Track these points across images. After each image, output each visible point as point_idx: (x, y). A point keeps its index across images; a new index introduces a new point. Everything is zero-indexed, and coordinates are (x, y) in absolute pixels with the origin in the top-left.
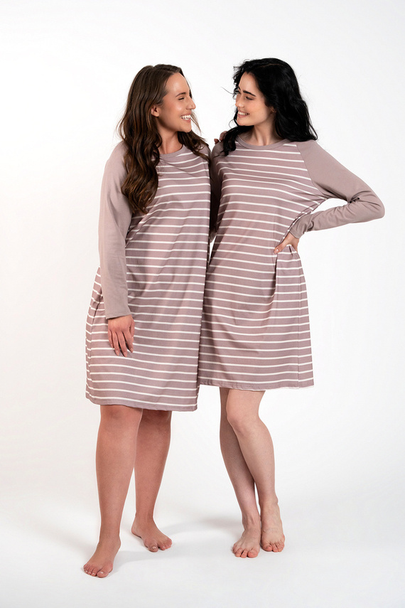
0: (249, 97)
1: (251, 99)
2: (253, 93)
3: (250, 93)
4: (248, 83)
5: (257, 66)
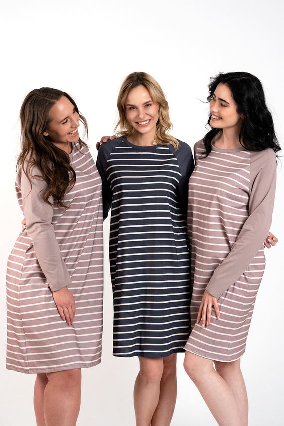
0: (223, 104)
1: (225, 106)
2: (228, 101)
3: (225, 101)
4: (224, 92)
5: (232, 78)
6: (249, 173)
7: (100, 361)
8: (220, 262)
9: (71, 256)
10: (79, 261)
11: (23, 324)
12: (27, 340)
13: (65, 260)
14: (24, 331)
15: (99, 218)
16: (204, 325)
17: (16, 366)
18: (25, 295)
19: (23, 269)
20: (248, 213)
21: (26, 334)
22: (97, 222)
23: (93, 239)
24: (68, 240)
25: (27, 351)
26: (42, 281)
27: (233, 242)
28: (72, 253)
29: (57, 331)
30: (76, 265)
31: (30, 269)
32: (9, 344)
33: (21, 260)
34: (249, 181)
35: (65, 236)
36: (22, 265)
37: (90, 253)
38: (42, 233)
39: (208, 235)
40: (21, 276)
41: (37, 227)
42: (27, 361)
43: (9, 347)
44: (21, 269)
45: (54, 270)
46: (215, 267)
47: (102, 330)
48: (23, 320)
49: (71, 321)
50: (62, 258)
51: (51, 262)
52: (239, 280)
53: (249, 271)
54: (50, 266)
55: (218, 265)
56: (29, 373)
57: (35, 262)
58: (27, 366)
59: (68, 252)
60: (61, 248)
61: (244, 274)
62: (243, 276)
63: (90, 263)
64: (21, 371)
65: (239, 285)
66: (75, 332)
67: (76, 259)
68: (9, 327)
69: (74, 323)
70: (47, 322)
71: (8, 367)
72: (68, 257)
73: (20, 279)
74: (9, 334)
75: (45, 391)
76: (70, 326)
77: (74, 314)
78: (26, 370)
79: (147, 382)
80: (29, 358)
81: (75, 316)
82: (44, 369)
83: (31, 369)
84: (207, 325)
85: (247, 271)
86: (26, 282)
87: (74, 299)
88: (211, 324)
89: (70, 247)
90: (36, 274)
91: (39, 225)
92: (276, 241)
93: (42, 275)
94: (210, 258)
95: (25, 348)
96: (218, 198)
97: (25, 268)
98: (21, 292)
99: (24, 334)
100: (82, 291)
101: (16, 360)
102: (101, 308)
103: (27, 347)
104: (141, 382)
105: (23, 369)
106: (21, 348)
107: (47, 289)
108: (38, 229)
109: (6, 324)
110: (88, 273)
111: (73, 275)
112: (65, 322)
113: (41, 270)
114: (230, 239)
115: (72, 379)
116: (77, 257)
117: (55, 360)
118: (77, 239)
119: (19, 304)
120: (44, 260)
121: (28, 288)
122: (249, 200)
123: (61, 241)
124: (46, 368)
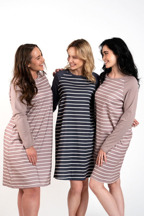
6: (123, 91)
7: (50, 183)
8: (109, 135)
9: (35, 131)
10: (40, 133)
11: (10, 164)
12: (13, 172)
13: (32, 132)
14: (11, 167)
15: (51, 112)
16: (99, 166)
17: (8, 184)
18: (11, 150)
19: (11, 137)
20: (123, 111)
21: (12, 169)
22: (50, 114)
23: (47, 122)
24: (34, 123)
25: (13, 177)
26: (20, 143)
27: (116, 125)
28: (36, 129)
29: (27, 168)
30: (38, 135)
31: (15, 137)
32: (4, 173)
33: (10, 132)
34: (123, 95)
35: (32, 120)
36: (11, 135)
37: (46, 129)
38: (20, 119)
39: (102, 122)
40: (10, 140)
41: (18, 116)
42: (13, 182)
43: (4, 175)
44: (10, 137)
45: (26, 138)
46: (106, 137)
47: (51, 168)
48: (11, 162)
49: (35, 163)
50: (30, 132)
51: (24, 134)
52: (118, 144)
53: (123, 140)
54: (24, 135)
55: (108, 136)
56: (14, 188)
57: (17, 133)
58: (13, 185)
59: (34, 129)
60: (30, 126)
61: (120, 141)
62: (120, 142)
63: (45, 134)
64: (10, 187)
65: (118, 146)
66: (37, 169)
67: (38, 132)
68: (4, 165)
69: (36, 164)
70: (22, 164)
71: (4, 185)
72: (34, 131)
73: (9, 141)
74: (4, 168)
75: (22, 197)
76: (34, 166)
77: (36, 160)
78: (13, 186)
79: (75, 193)
80: (14, 181)
81: (37, 160)
82: (21, 186)
83: (15, 186)
84: (101, 165)
85: (122, 140)
86: (12, 143)
87: (36, 152)
88: (103, 165)
89: (35, 126)
90: (17, 140)
91: (18, 115)
92: (138, 124)
93: (20, 140)
94: (103, 133)
95: (12, 176)
96: (106, 104)
97: (12, 136)
98: (10, 148)
99: (11, 169)
100: (41, 148)
101: (8, 181)
102: (51, 157)
103: (13, 175)
104: (71, 193)
105: (11, 186)
106: (10, 176)
107: (23, 147)
108: (18, 117)
109: (3, 163)
110: (44, 139)
111: (36, 140)
112: (32, 164)
113: (20, 138)
114: (114, 124)
115: (35, 192)
116: (39, 131)
117: (26, 183)
118: (38, 122)
119: (9, 154)
120: (21, 133)
121: (13, 146)
122: (123, 105)
123: (30, 123)
124: (22, 186)
